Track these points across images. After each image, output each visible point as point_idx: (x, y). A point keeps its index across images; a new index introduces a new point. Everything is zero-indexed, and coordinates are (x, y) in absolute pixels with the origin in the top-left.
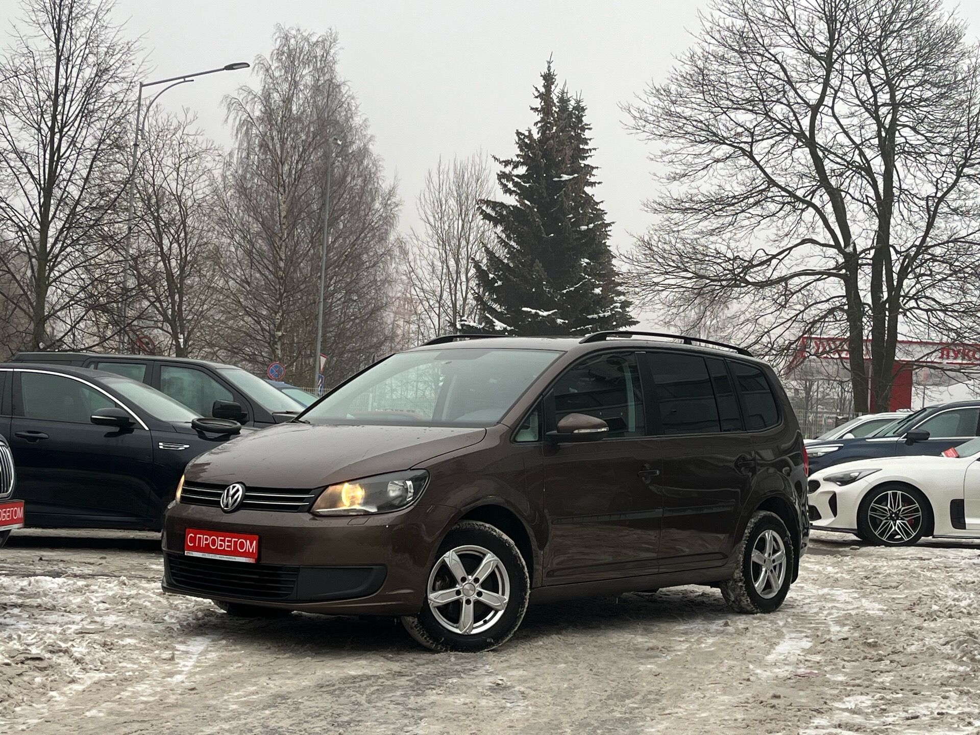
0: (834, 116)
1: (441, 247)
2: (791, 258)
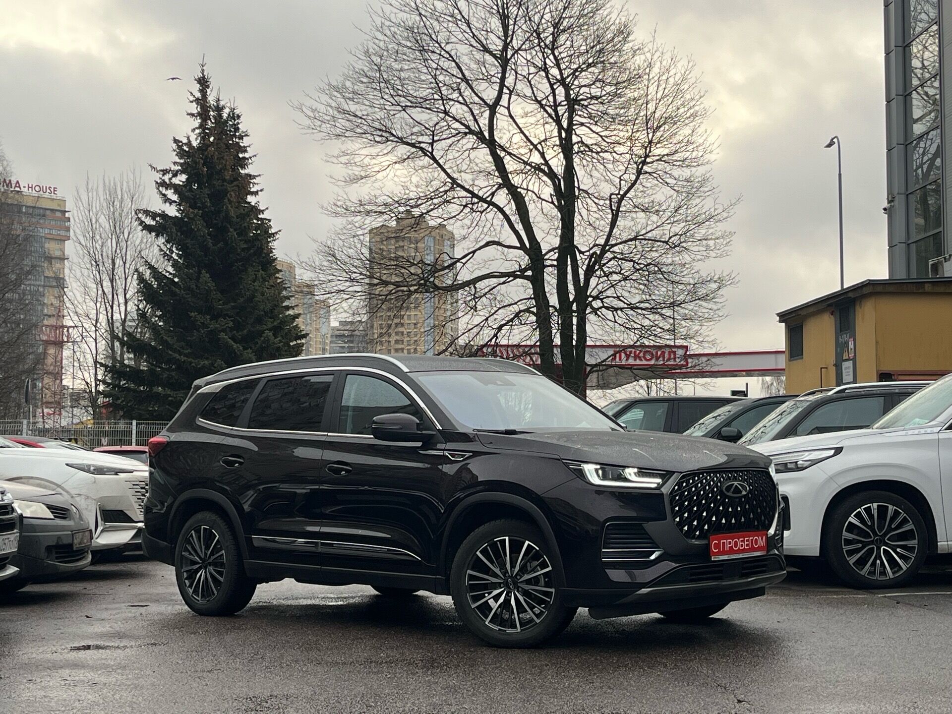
0: (510, 116)
1: (93, 268)
2: (475, 263)
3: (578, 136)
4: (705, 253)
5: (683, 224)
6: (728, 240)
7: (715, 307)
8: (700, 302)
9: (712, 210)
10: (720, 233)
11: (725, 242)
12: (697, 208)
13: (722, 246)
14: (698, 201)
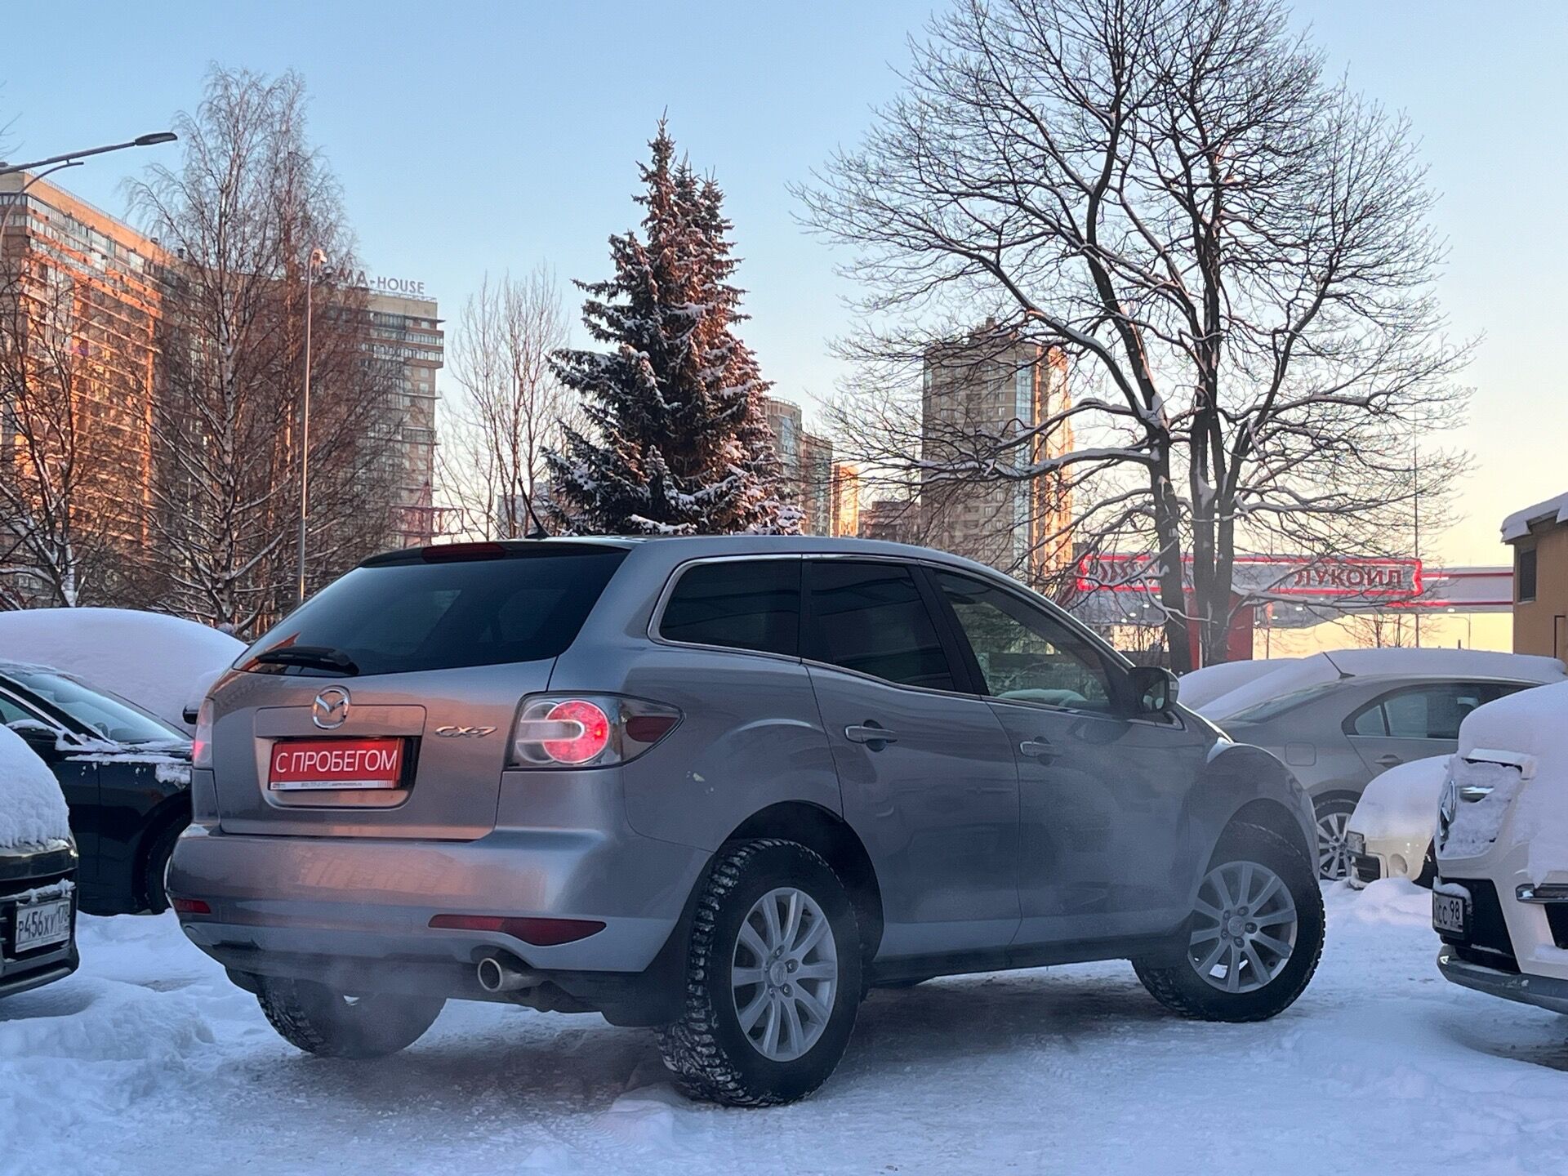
0: (1124, 205)
3: (1229, 235)
5: (1393, 376)
6: (1462, 402)
9: (1439, 355)
10: (1451, 391)
11: (1459, 405)
12: (1418, 348)
13: (1454, 411)
14: (1417, 338)
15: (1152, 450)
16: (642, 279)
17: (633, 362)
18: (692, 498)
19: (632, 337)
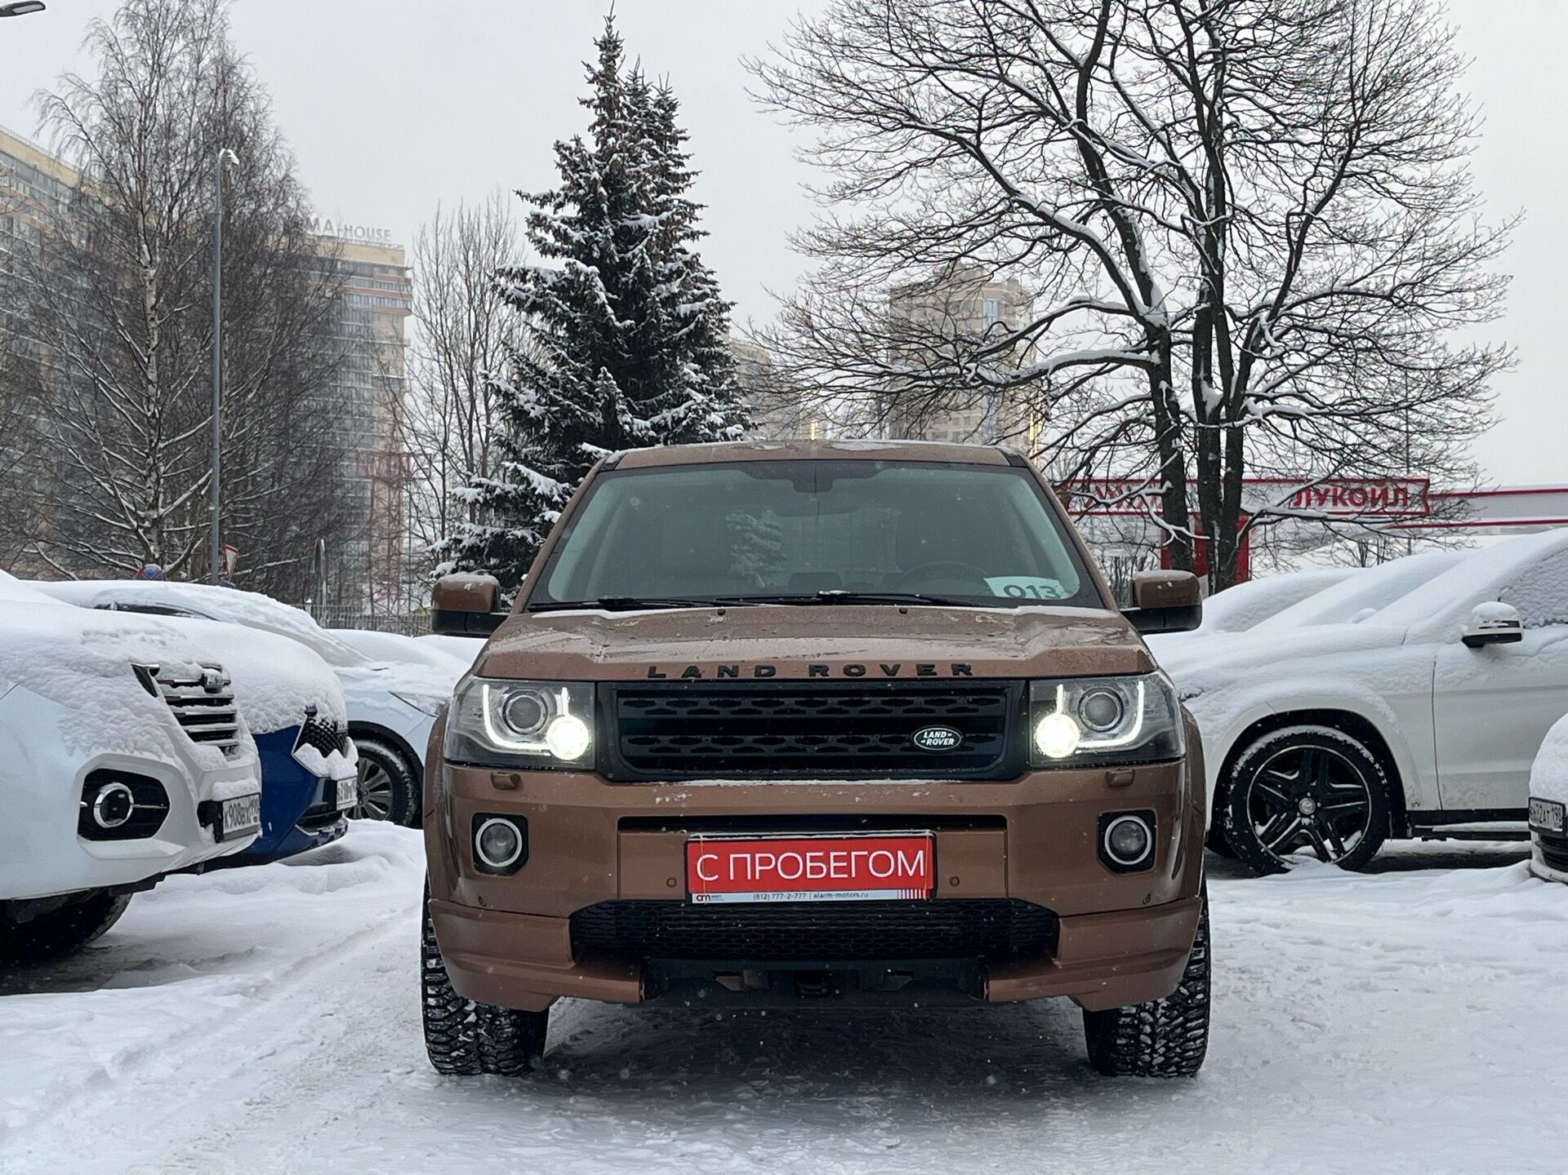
0: (1116, 84)
1: (442, 358)
2: (1051, 336)
3: (1231, 113)
4: (1457, 315)
5: (1418, 266)
6: (1500, 290)
7: (1475, 408)
8: (1449, 401)
9: (1471, 238)
10: (1485, 279)
11: (1494, 295)
12: (1444, 236)
13: (1489, 302)
14: (1445, 222)
15: (1150, 353)
16: (590, 186)
17: (582, 278)
18: (648, 424)
19: (582, 251)
